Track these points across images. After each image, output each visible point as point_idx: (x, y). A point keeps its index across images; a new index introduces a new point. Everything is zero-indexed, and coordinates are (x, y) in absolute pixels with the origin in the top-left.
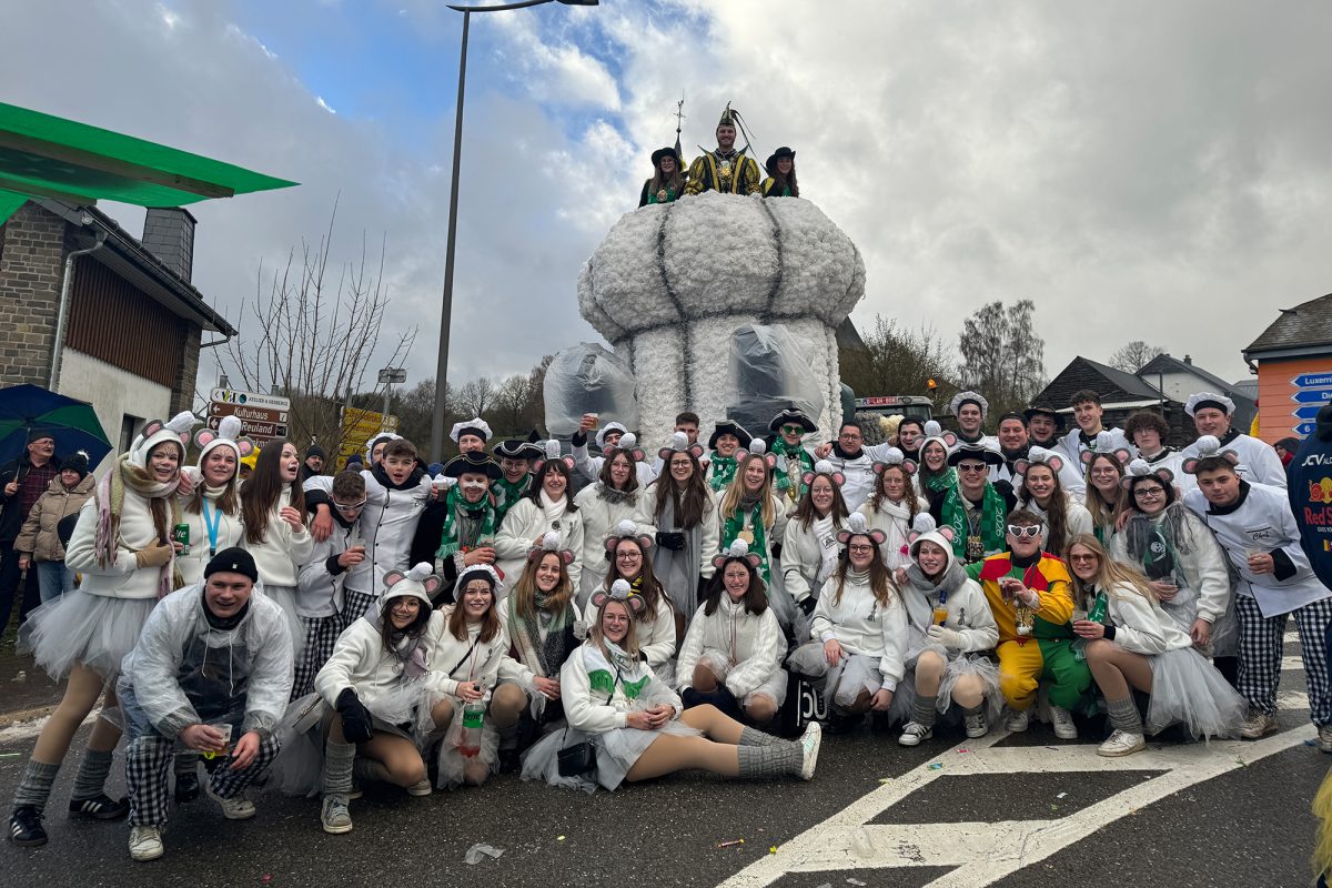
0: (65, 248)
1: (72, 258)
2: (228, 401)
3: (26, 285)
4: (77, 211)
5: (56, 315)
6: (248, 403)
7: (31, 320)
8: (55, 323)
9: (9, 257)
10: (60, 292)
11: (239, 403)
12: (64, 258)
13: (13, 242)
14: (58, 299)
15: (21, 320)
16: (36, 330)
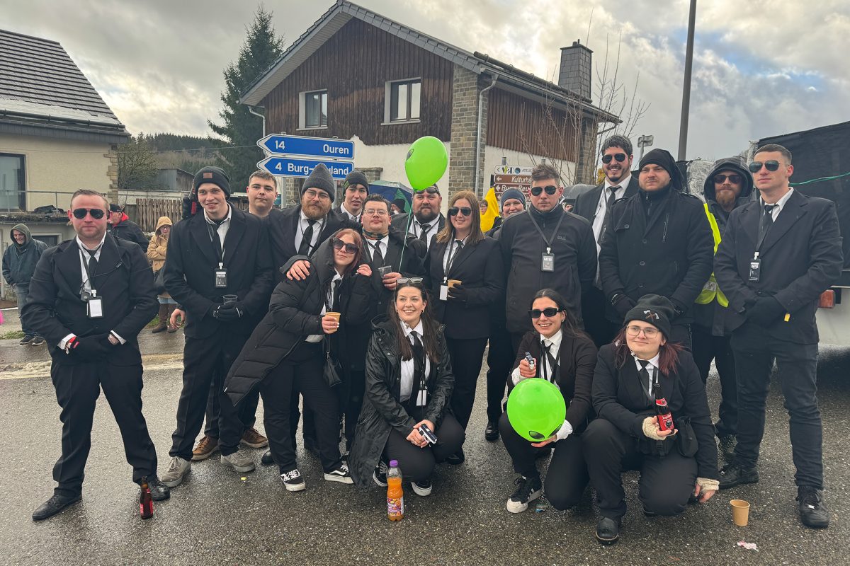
0: (478, 88)
1: (483, 94)
2: (507, 173)
3: (463, 115)
4: (478, 64)
5: (477, 129)
6: (522, 173)
7: (466, 134)
8: (476, 134)
9: (455, 100)
10: (478, 115)
11: (515, 174)
12: (478, 95)
13: (457, 91)
14: (477, 120)
15: (462, 135)
16: (469, 139)
